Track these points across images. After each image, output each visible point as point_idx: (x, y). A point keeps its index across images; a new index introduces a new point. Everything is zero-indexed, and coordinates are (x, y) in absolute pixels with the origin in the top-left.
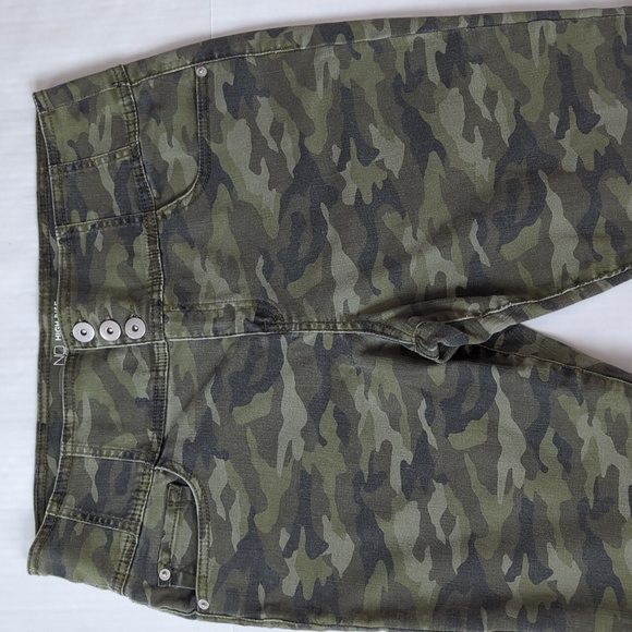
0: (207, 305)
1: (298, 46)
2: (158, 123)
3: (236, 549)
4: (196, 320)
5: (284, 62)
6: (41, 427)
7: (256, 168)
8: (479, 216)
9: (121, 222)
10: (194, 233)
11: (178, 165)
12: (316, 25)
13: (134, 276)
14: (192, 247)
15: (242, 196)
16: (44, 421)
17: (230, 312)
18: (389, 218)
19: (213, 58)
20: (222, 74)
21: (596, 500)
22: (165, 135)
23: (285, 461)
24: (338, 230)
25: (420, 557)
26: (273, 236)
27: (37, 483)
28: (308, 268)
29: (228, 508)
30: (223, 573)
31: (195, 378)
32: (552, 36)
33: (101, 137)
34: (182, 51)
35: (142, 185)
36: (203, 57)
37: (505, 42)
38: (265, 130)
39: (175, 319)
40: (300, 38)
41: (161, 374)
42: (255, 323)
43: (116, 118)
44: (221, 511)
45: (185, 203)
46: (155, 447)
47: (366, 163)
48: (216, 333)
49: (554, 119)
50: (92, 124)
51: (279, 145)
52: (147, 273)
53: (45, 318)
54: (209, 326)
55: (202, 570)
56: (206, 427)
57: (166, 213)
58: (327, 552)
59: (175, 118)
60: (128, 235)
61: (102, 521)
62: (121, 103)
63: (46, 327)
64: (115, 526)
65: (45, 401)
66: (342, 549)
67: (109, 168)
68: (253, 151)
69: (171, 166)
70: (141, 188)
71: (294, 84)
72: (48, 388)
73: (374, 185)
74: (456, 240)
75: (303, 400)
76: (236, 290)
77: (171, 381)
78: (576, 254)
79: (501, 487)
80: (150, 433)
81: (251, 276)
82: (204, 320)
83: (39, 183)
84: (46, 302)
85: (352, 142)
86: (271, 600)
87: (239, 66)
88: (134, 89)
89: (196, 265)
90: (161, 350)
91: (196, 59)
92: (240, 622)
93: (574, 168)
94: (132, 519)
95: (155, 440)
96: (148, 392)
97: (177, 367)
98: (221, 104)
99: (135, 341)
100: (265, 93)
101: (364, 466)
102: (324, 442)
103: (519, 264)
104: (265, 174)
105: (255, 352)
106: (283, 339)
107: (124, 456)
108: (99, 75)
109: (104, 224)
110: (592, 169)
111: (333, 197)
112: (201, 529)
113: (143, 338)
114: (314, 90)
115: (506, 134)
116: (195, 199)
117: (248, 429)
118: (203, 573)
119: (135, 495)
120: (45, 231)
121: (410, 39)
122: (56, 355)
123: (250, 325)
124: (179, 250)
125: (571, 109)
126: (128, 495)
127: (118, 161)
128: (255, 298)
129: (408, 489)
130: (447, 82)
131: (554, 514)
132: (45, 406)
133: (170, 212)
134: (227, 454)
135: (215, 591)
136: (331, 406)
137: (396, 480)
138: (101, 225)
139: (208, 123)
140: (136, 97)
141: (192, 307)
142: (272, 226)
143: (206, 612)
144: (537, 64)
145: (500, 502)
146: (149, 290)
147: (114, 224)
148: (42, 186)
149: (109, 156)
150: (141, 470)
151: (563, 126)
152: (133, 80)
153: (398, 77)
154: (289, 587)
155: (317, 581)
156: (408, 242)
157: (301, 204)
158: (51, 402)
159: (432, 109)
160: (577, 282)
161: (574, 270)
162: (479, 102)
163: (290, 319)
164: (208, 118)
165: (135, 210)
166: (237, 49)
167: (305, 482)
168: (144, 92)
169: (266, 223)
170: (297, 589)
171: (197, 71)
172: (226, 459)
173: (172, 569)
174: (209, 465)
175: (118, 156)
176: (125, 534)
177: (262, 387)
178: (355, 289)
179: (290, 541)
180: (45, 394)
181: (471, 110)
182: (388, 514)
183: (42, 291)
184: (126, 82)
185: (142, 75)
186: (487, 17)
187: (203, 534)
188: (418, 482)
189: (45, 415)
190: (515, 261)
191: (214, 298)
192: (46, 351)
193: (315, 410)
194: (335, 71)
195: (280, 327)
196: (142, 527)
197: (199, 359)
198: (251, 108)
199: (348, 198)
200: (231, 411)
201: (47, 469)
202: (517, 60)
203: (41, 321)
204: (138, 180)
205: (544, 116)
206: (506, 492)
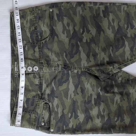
0: (53, 64)
1: (73, 6)
2: (41, 21)
3: (59, 118)
4: (50, 67)
5: (70, 9)
6: (12, 91)
7: (63, 33)
8: (112, 46)
9: (32, 44)
10: (49, 47)
11: (45, 31)
12: (77, 2)
13: (35, 56)
14: (49, 50)
15: (60, 39)
16: (13, 90)
17: (58, 65)
18: (93, 45)
19: (54, 7)
20: (56, 11)
21: (133, 105)
22: (43, 24)
23: (70, 98)
24: (82, 48)
25: (98, 118)
26: (67, 48)
27: (11, 104)
28: (75, 56)
29: (57, 109)
30: (57, 123)
31: (49, 80)
32: (126, 9)
33: (27, 24)
34: (47, 5)
35: (37, 35)
36: (52, 7)
37: (116, 9)
38: (66, 25)
39: (46, 66)
40: (74, 4)
41: (42, 79)
42: (64, 68)
43: (31, 20)
44: (56, 110)
45: (47, 40)
46: (40, 95)
47: (88, 33)
48: (55, 70)
49: (126, 26)
50: (25, 21)
51: (69, 28)
52: (38, 56)
53: (13, 66)
54: (53, 68)
55: (52, 123)
56: (53, 91)
57: (43, 42)
58: (79, 118)
59: (45, 20)
60: (34, 47)
61: (28, 112)
62: (32, 16)
63: (13, 68)
64: (31, 113)
65: (13, 85)
66: (82, 117)
67: (29, 31)
68: (63, 29)
69: (44, 31)
70: (37, 36)
71: (72, 15)
72: (14, 82)
73: (90, 38)
74: (107, 51)
75: (74, 85)
76: (59, 60)
77: (44, 80)
78: (130, 54)
79: (115, 103)
80: (39, 92)
81: (63, 57)
82: (52, 67)
83: (11, 34)
84: (13, 62)
85: (85, 28)
86: (67, 129)
87: (60, 10)
88: (35, 13)
89: (50, 54)
90: (41, 73)
91: (50, 7)
92: (60, 134)
93: (130, 37)
94: (35, 112)
95: (40, 94)
96: (38, 83)
97: (45, 77)
98: (56, 18)
99: (36, 71)
100: (66, 16)
101: (86, 99)
102: (78, 94)
103: (119, 56)
104: (66, 34)
105: (63, 74)
106: (70, 71)
107: (33, 97)
108: (27, 9)
109: (28, 44)
110: (133, 37)
111: (81, 40)
112: (52, 114)
113: (38, 71)
114: (77, 16)
115: (116, 28)
116: (49, 39)
117: (62, 91)
118: (52, 124)
119: (36, 106)
120: (13, 45)
121: (97, 7)
122: (15, 74)
123: (63, 68)
124: (46, 51)
125: (129, 24)
126: (34, 106)
127: (31, 30)
128: (64, 62)
129: (95, 104)
130: (105, 16)
131: (125, 108)
132: (13, 86)
133: (44, 42)
134: (57, 97)
135: (55, 127)
136: (80, 86)
137: (93, 102)
138: (27, 44)
139: (53, 22)
140: (36, 15)
141: (49, 64)
142: (67, 46)
143: (53, 132)
144: (122, 14)
145: (115, 106)
146: (39, 60)
147: (30, 44)
148: (12, 35)
149: (29, 28)
150: (37, 100)
151: (128, 27)
152: (35, 11)
153: (94, 15)
154: (70, 126)
155: (76, 124)
156: (97, 51)
157: (74, 41)
158: (14, 85)
159: (101, 22)
160: (130, 60)
161: (129, 58)
162: (111, 21)
163: (71, 67)
164: (53, 21)
165: (35, 41)
166: (59, 6)
167: (74, 103)
168: (38, 14)
169: (65, 45)
170: (72, 126)
171: (50, 10)
172: (57, 98)
173: (44, 123)
174: (53, 99)
175: (31, 28)
176: (34, 115)
177: (65, 82)
178: (86, 61)
179: (71, 116)
180: (13, 83)
181: (109, 23)
182: (91, 109)
183: (12, 59)
184: (33, 11)
185: (37, 10)
186: (113, 3)
187: (52, 115)
188: (98, 102)
189: (13, 88)
190: (118, 55)
191: (54, 62)
192: (13, 73)
193: (76, 87)
194: (81, 13)
195: (69, 69)
196: (38, 113)
197: (50, 75)
198: (62, 19)
199: (84, 40)
200: (58, 87)
201: (14, 101)
202: (118, 13)
203: (12, 66)
204: (36, 34)
205: (124, 25)
206: (116, 104)
